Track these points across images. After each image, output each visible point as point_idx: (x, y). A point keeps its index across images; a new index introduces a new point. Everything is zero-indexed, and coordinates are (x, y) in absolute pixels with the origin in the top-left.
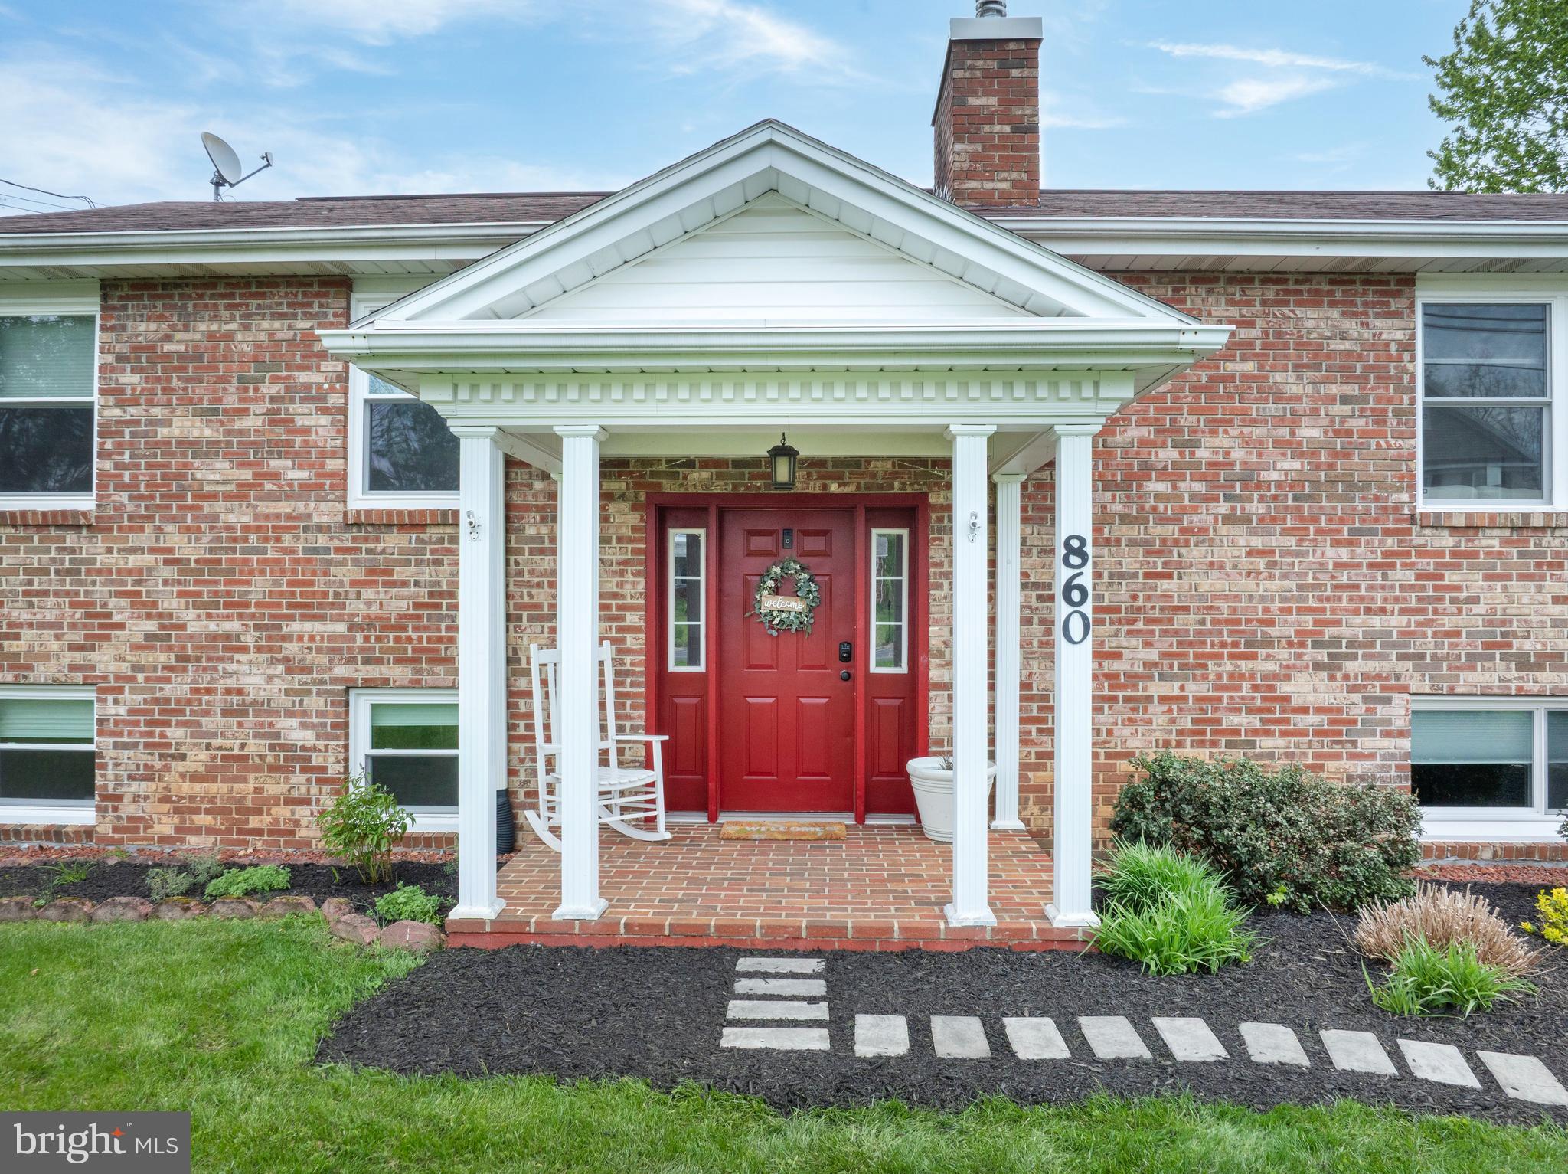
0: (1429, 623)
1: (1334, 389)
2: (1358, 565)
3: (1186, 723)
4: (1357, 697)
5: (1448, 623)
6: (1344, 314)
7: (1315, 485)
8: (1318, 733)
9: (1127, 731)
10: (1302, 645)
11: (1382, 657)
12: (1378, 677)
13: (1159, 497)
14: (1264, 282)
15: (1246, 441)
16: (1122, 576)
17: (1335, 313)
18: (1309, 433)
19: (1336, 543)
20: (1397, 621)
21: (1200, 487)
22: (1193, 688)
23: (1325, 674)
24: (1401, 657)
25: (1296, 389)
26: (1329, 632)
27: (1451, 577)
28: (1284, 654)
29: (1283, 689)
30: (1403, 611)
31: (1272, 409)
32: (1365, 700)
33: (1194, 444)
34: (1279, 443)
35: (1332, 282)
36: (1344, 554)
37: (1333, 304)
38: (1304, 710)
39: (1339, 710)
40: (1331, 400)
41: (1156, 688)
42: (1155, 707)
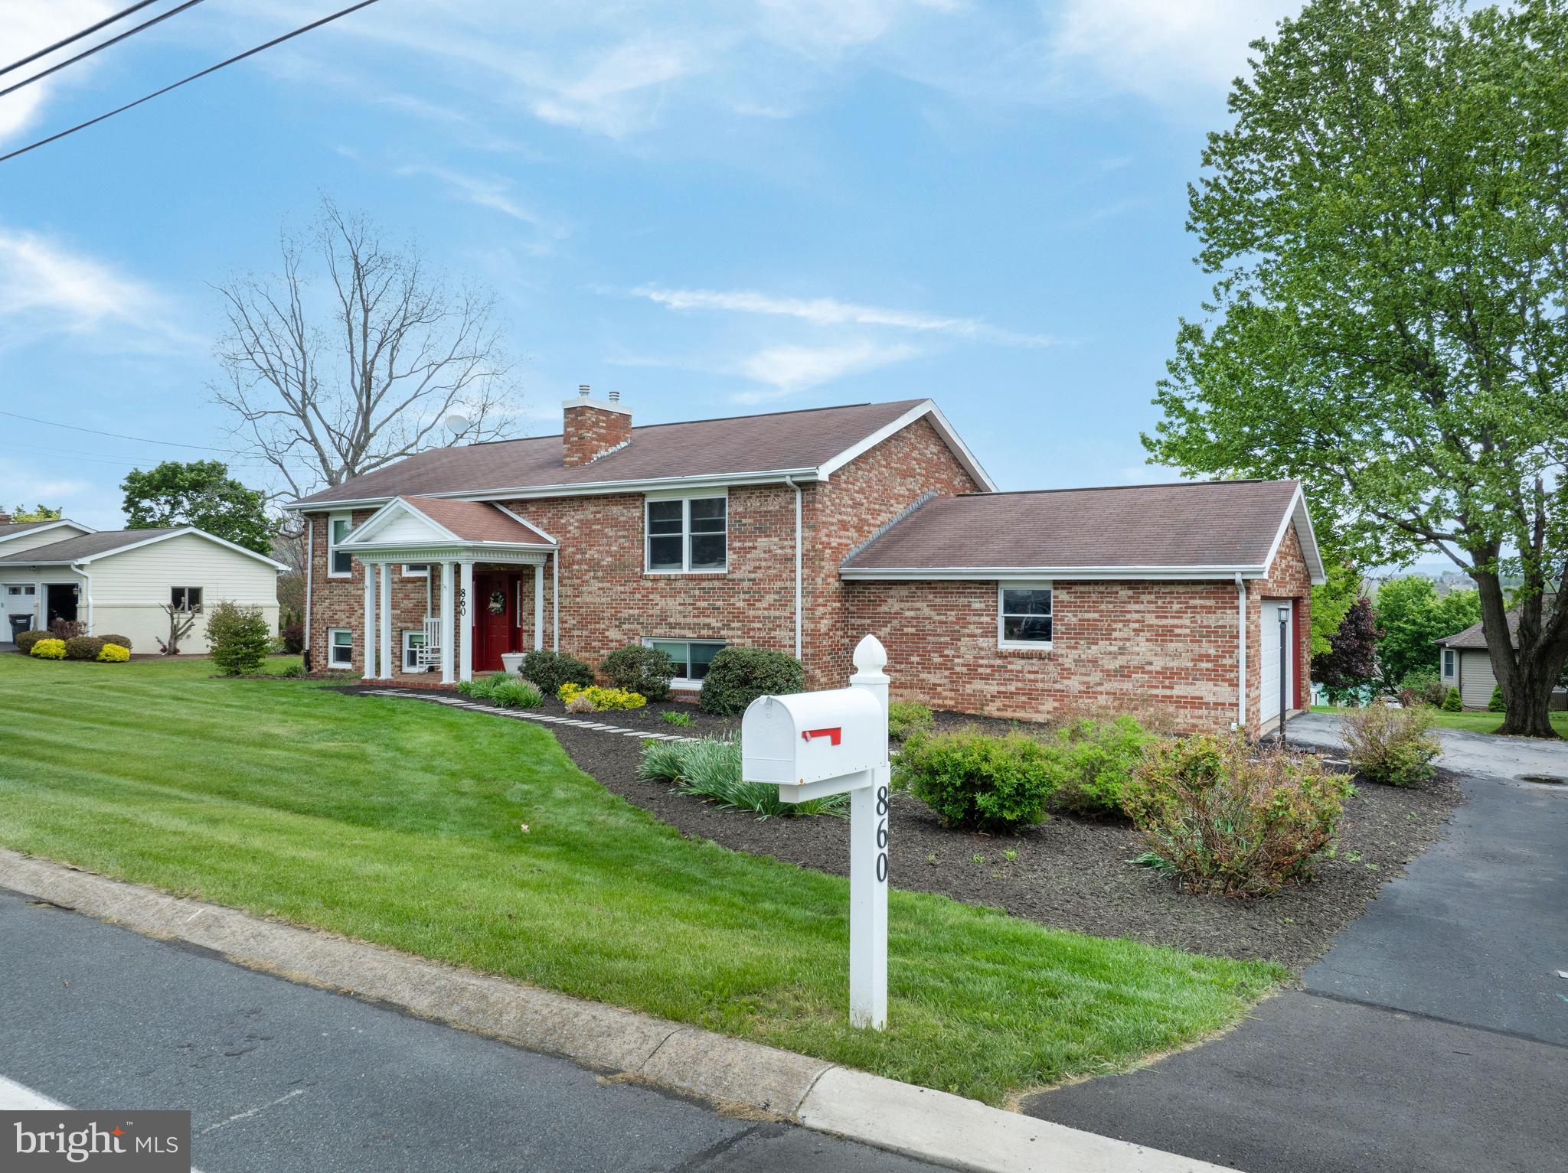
0: (645, 612)
1: (621, 533)
2: (626, 592)
3: (583, 644)
4: (626, 637)
6: (623, 508)
7: (616, 566)
8: (616, 649)
10: (612, 619)
11: (633, 623)
12: (632, 630)
13: (578, 571)
15: (599, 552)
18: (614, 548)
19: (621, 585)
21: (586, 567)
22: (585, 633)
23: (618, 629)
24: (638, 624)
25: (610, 534)
26: (619, 615)
28: (607, 622)
29: (607, 634)
30: (639, 608)
31: (605, 540)
32: (628, 638)
33: (585, 553)
34: (607, 552)
35: (620, 498)
37: (621, 505)
38: (612, 641)
40: (620, 537)
41: (576, 633)
42: (575, 639)
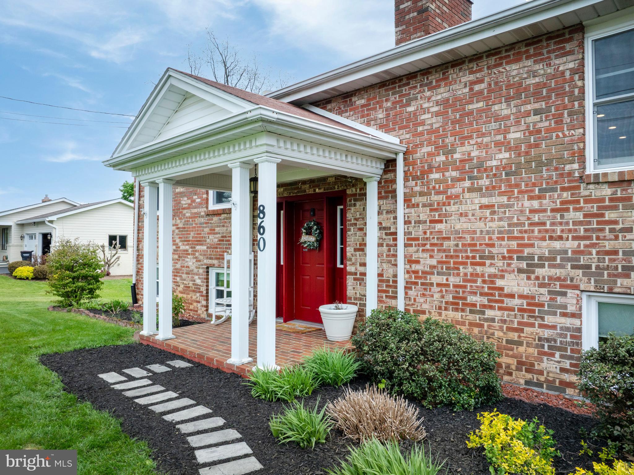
0: (593, 245)
1: (529, 107)
2: (545, 211)
3: (449, 298)
4: (544, 291)
5: (608, 245)
6: (535, 62)
7: (519, 164)
8: (520, 310)
9: (422, 300)
10: (511, 258)
11: (561, 266)
12: (558, 279)
13: (437, 181)
14: (488, 56)
15: (479, 146)
16: (419, 222)
17: (529, 62)
18: (514, 135)
19: (531, 198)
20: (571, 245)
21: (455, 174)
22: (453, 280)
23: (524, 276)
24: (573, 267)
25: (506, 112)
26: (527, 251)
27: (610, 215)
28: (500, 263)
29: (499, 283)
30: (574, 238)
31: (494, 125)
32: (550, 292)
33: (453, 151)
34: (498, 144)
35: (527, 45)
36: (535, 204)
38: (512, 296)
39: (533, 298)
40: (528, 114)
41: (435, 279)
42: (435, 289)
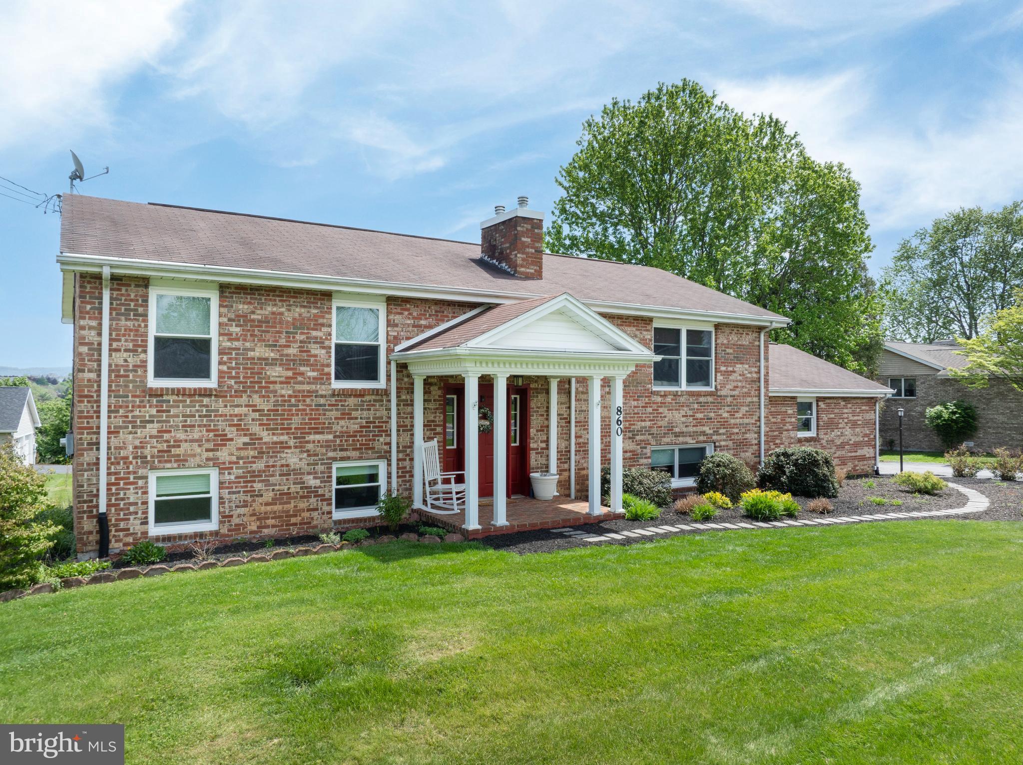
0: (655, 424)
2: (639, 407)
4: (639, 447)
5: (660, 423)
6: (637, 330)
7: (629, 383)
8: (630, 458)
9: (583, 461)
10: (626, 432)
11: (645, 434)
12: (644, 441)
14: (618, 318)
16: (582, 411)
17: (634, 329)
19: (634, 400)
20: (648, 423)
23: (631, 440)
24: (649, 434)
26: (633, 427)
27: (661, 410)
30: (650, 421)
32: (641, 448)
35: (634, 320)
36: (635, 403)
37: (634, 326)
38: (626, 452)
39: (634, 451)
